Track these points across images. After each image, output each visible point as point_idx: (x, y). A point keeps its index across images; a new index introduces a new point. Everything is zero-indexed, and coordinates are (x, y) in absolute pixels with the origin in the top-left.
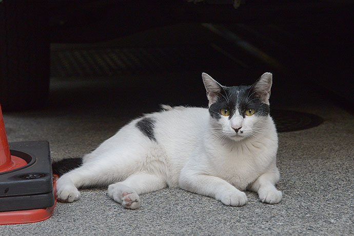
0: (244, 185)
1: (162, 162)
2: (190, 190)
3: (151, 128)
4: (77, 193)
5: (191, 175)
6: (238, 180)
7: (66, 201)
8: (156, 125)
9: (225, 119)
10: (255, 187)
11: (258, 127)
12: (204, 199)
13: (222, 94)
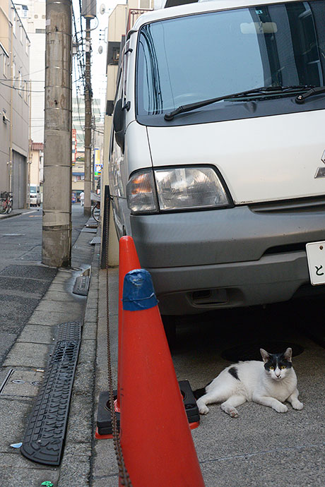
0: (284, 400)
1: (243, 390)
2: (258, 403)
3: (236, 374)
4: (207, 409)
5: (258, 396)
6: (280, 398)
7: (204, 414)
8: (238, 372)
9: (272, 371)
10: (289, 400)
11: (287, 374)
12: (267, 408)
13: (270, 358)
